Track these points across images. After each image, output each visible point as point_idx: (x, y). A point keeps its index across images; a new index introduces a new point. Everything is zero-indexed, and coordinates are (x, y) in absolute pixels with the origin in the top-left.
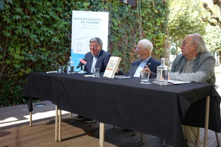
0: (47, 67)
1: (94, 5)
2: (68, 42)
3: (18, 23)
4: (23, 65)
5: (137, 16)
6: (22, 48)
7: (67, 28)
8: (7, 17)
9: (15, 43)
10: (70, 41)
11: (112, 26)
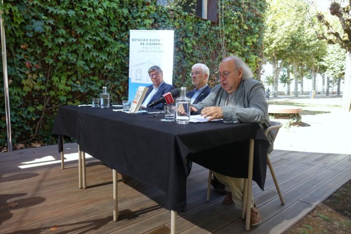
1: (159, 22)
2: (125, 69)
3: (62, 48)
4: (70, 97)
5: (219, 34)
6: (69, 77)
7: (125, 52)
8: (48, 40)
9: (61, 71)
10: (128, 68)
11: (185, 48)
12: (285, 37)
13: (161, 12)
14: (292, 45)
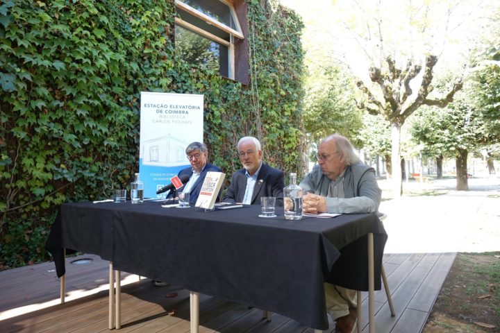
0: (95, 191)
1: (178, 82)
2: (133, 146)
3: (40, 115)
4: (50, 189)
5: (252, 100)
6: (48, 158)
7: (133, 121)
9: (36, 149)
10: (138, 144)
11: (211, 117)
13: (181, 69)
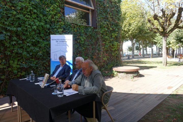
0: (36, 70)
1: (66, 30)
3: (15, 46)
4: (20, 70)
5: (98, 33)
6: (19, 60)
9: (15, 57)
11: (80, 41)
12: (136, 28)
13: (67, 24)
14: (140, 32)
